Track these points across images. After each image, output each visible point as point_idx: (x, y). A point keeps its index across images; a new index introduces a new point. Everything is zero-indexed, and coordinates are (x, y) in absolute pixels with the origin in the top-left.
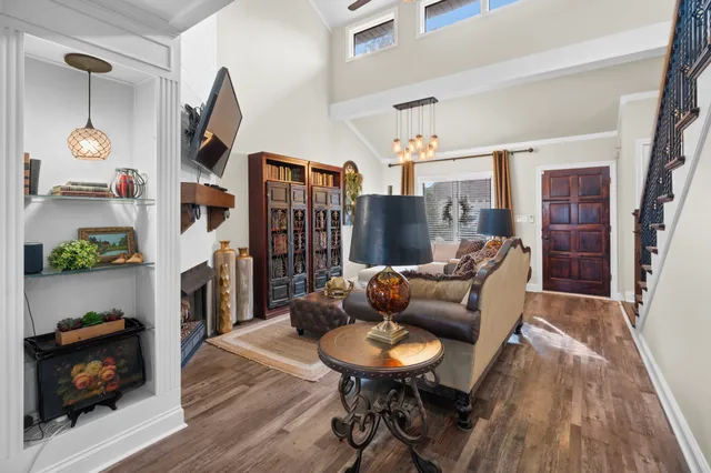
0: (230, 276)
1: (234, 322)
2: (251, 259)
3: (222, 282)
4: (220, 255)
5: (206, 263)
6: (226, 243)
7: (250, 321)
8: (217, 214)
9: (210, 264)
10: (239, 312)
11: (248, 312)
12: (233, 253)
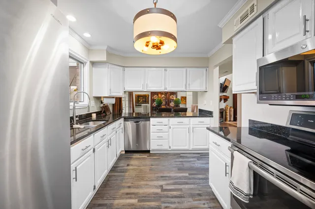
0: (228, 112)
2: (233, 109)
6: (228, 105)
7: (233, 121)
9: (224, 109)
10: (230, 119)
11: (232, 119)
12: (229, 108)
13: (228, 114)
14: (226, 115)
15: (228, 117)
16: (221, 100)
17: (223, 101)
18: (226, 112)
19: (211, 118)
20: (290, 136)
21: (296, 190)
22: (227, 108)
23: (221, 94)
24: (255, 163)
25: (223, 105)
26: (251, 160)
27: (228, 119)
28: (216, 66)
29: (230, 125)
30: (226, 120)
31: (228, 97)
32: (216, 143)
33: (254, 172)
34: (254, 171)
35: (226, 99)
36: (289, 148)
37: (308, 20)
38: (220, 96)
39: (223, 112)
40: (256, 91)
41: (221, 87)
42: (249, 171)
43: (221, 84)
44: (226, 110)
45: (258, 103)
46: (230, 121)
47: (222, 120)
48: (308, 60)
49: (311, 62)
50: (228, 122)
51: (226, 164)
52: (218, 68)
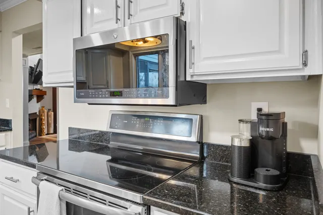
0: (45, 118)
1: (46, 133)
2: (53, 113)
3: (42, 119)
4: (41, 111)
5: (36, 113)
6: (43, 107)
7: (52, 134)
8: (40, 97)
9: (38, 114)
10: (48, 130)
11: (52, 131)
12: (46, 111)
13: (45, 122)
14: (41, 124)
15: (45, 127)
16: (31, 97)
17: (35, 99)
18: (41, 120)
19: (9, 133)
20: (111, 143)
21: (105, 204)
22: (44, 112)
23: (31, 87)
24: (68, 190)
25: (35, 107)
26: (63, 188)
27: (46, 131)
28: (17, 33)
29: (48, 140)
30: (41, 133)
31: (45, 93)
32: (11, 179)
33: (68, 204)
34: (67, 202)
35: (40, 96)
36: (110, 158)
37: (119, 7)
38: (30, 91)
39: (36, 119)
40: (72, 84)
41: (31, 74)
42: (60, 205)
43: (31, 67)
44: (40, 116)
45: (75, 102)
46: (48, 134)
47: (33, 135)
48: (132, 52)
49: (134, 54)
50: (44, 137)
51: (29, 209)
52: (21, 37)
